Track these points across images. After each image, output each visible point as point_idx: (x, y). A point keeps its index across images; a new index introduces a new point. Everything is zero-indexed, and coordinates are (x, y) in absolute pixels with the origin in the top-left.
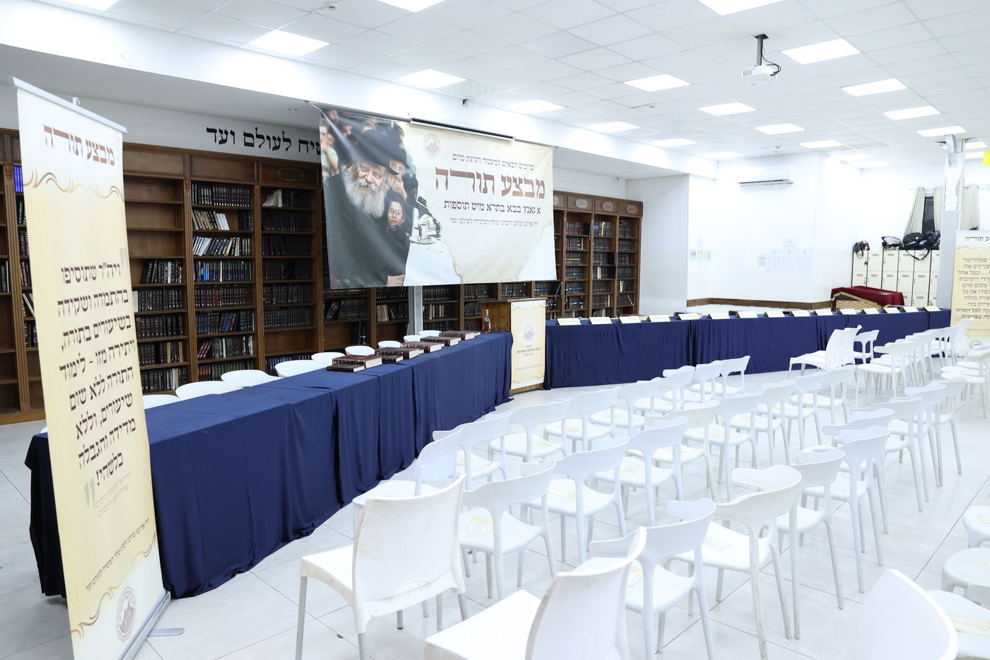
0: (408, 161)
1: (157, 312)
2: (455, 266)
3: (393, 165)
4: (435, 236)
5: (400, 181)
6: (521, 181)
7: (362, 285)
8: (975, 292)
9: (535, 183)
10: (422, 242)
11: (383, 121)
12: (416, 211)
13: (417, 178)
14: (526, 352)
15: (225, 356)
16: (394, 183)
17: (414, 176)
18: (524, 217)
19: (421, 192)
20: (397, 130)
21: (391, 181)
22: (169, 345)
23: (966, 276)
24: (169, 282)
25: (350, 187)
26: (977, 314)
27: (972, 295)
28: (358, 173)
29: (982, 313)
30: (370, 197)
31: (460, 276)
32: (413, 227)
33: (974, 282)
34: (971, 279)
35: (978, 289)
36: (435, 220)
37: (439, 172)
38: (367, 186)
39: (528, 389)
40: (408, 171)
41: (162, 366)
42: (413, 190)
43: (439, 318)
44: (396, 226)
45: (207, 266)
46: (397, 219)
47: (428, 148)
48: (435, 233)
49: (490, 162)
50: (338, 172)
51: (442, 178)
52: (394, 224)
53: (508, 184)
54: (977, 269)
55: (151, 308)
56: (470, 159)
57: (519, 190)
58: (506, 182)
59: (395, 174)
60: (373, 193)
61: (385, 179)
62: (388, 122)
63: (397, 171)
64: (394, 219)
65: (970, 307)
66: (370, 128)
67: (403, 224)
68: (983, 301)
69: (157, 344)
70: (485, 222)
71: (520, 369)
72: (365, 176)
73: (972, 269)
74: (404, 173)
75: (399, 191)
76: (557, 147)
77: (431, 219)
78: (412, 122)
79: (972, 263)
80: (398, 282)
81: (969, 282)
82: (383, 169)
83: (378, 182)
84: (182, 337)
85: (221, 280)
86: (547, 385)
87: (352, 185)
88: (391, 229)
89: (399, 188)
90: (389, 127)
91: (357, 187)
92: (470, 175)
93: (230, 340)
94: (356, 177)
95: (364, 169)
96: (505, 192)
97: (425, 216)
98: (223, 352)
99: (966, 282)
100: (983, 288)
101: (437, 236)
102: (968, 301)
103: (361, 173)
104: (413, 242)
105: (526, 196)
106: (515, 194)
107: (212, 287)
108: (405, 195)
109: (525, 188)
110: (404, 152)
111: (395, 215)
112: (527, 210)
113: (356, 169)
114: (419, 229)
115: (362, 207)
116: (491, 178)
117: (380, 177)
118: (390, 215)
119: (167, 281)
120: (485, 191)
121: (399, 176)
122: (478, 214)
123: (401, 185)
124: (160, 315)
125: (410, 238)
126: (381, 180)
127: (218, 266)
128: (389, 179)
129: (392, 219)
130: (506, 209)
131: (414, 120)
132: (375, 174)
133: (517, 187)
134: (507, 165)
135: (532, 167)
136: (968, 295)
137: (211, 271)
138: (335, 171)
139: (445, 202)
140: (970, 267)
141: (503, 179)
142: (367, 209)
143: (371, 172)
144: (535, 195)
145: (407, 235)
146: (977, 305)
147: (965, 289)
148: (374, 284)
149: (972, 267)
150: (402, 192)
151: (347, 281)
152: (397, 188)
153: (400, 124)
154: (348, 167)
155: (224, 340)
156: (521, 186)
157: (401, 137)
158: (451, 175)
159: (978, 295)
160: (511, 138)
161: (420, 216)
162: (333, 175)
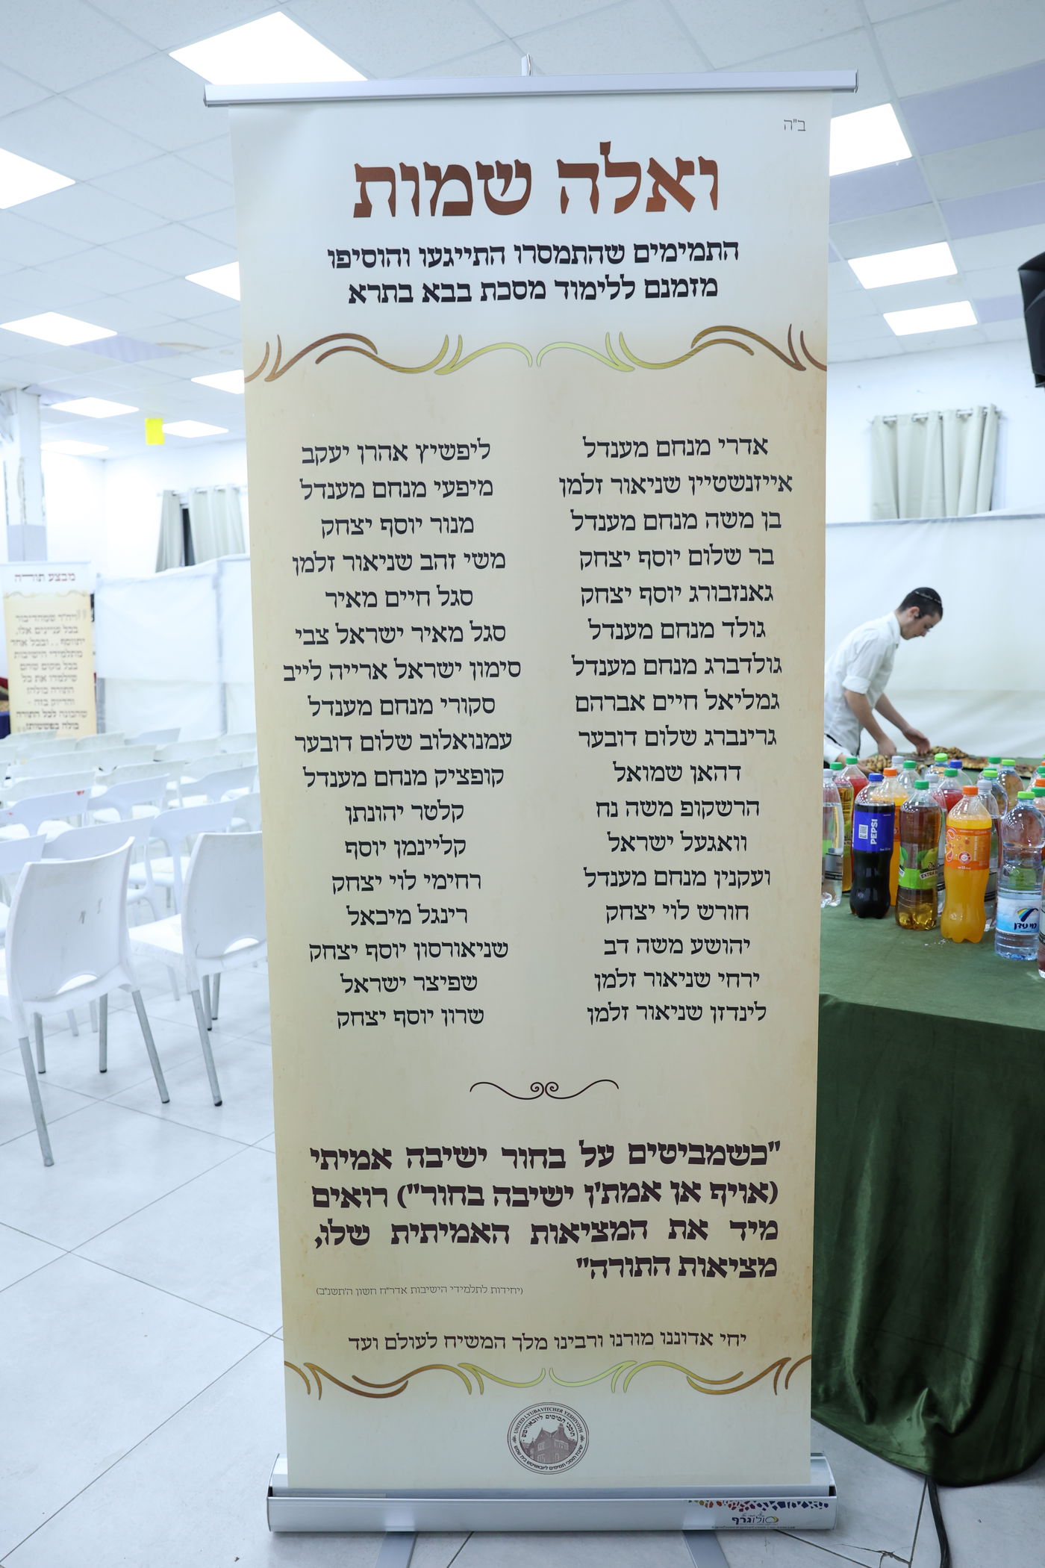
8: (43, 679)
23: (25, 649)
26: (51, 720)
27: (39, 684)
29: (59, 719)
33: (40, 660)
34: (34, 654)
35: (47, 673)
54: (41, 636)
65: (39, 708)
68: (58, 695)
73: (35, 637)
79: (32, 624)
81: (30, 660)
99: (25, 661)
100: (55, 672)
102: (34, 696)
136: (31, 685)
140: (28, 631)
146: (50, 702)
147: (25, 673)
149: (33, 630)
159: (49, 683)
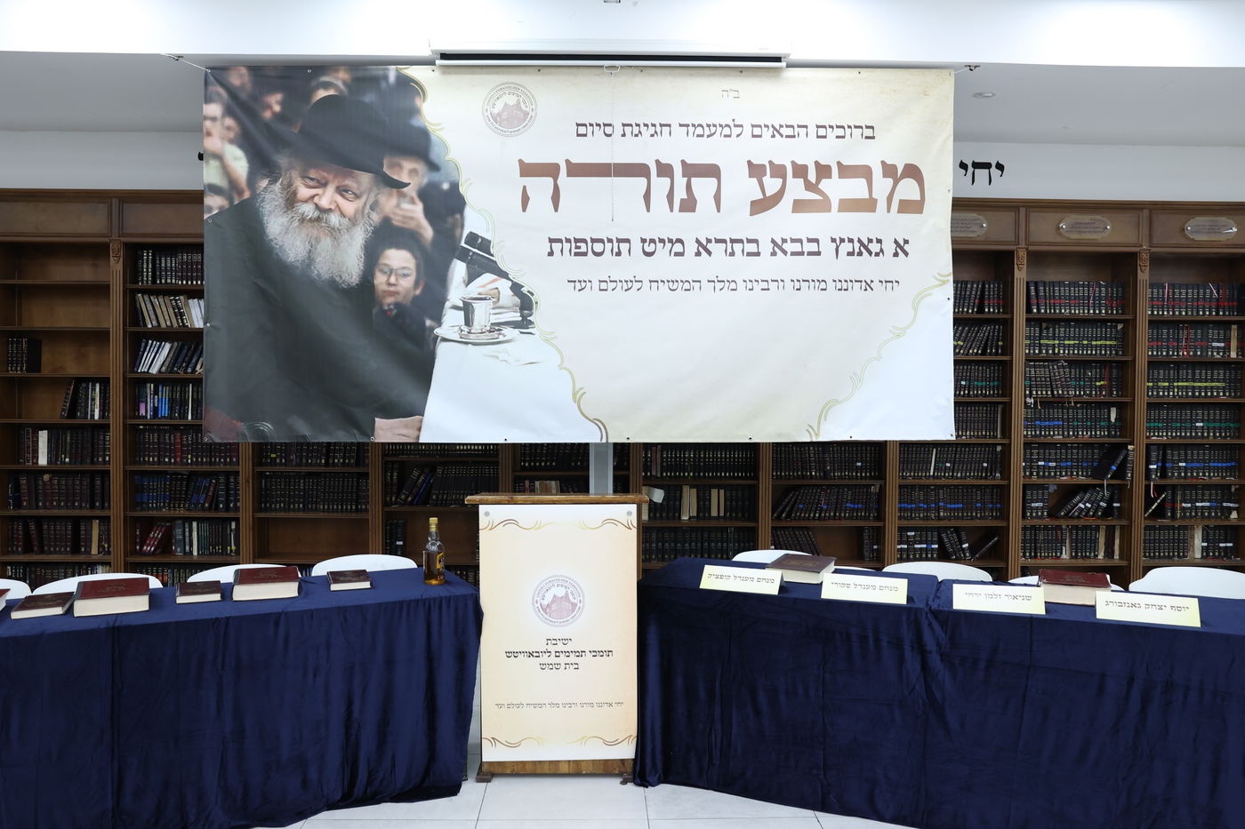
0: (435, 155)
1: (79, 467)
2: (577, 397)
3: (392, 166)
4: (514, 325)
5: (413, 202)
6: (823, 171)
7: (305, 437)
9: (877, 172)
10: (472, 338)
11: (364, 72)
12: (459, 269)
13: (462, 190)
14: (545, 659)
15: (195, 553)
16: (398, 206)
17: (455, 186)
18: (831, 266)
19: (474, 222)
20: (408, 87)
21: (390, 203)
22: (96, 524)
24: (97, 417)
25: (276, 225)
28: (295, 193)
30: (326, 243)
31: (596, 421)
32: (448, 304)
36: (516, 288)
37: (528, 170)
38: (318, 219)
39: (565, 769)
40: (436, 176)
41: (81, 558)
42: (450, 220)
43: (710, 518)
44: (397, 305)
45: (165, 392)
46: (399, 289)
47: (496, 118)
48: (516, 317)
49: (704, 130)
50: (247, 195)
51: (540, 188)
52: (390, 300)
53: (772, 185)
55: (67, 460)
56: (632, 129)
57: (820, 198)
58: (767, 179)
59: (399, 185)
60: (334, 232)
61: (371, 200)
62: (381, 73)
63: (404, 178)
64: (392, 289)
66: (331, 92)
67: (416, 298)
69: (76, 521)
70: (689, 285)
71: (519, 705)
72: (313, 197)
74: (425, 181)
75: (411, 225)
76: (971, 67)
77: (504, 286)
78: (438, 62)
80: (404, 431)
82: (365, 178)
83: (350, 207)
84: (98, 513)
85: (190, 418)
86: (642, 771)
87: (284, 220)
88: (385, 312)
89: (412, 218)
90: (383, 85)
91: (296, 224)
92: (639, 170)
93: (205, 526)
94: (291, 201)
95: (311, 183)
96: (759, 206)
97: (487, 277)
98: (191, 546)
101: (524, 324)
103: (304, 192)
104: (445, 340)
105: (840, 210)
106: (799, 206)
107: (175, 428)
108: (428, 232)
109: (836, 188)
110: (424, 134)
111: (393, 280)
112: (846, 247)
113: (290, 185)
114: (467, 308)
115: (309, 266)
116: (712, 171)
117: (357, 196)
118: (380, 280)
119: (93, 416)
120: (689, 205)
121: (411, 191)
122: (664, 263)
123: (418, 210)
124: (83, 472)
125: (437, 331)
126: (359, 203)
127: (184, 392)
128: (382, 199)
129: (385, 287)
130: (766, 248)
131: (444, 56)
132: (342, 191)
133: (810, 187)
134: (767, 133)
135: (869, 133)
137: (172, 401)
138: (240, 193)
139: (551, 241)
141: (755, 170)
142: (322, 269)
143: (331, 189)
144: (882, 205)
145: (428, 323)
148: (342, 436)
150: (419, 226)
151: (267, 427)
152: (404, 217)
153: (413, 72)
154: (274, 181)
155: (195, 524)
156: (824, 185)
157: (418, 102)
158: (570, 174)
160: (778, 59)
161: (471, 277)
162: (236, 202)
